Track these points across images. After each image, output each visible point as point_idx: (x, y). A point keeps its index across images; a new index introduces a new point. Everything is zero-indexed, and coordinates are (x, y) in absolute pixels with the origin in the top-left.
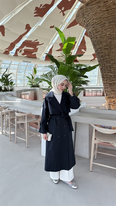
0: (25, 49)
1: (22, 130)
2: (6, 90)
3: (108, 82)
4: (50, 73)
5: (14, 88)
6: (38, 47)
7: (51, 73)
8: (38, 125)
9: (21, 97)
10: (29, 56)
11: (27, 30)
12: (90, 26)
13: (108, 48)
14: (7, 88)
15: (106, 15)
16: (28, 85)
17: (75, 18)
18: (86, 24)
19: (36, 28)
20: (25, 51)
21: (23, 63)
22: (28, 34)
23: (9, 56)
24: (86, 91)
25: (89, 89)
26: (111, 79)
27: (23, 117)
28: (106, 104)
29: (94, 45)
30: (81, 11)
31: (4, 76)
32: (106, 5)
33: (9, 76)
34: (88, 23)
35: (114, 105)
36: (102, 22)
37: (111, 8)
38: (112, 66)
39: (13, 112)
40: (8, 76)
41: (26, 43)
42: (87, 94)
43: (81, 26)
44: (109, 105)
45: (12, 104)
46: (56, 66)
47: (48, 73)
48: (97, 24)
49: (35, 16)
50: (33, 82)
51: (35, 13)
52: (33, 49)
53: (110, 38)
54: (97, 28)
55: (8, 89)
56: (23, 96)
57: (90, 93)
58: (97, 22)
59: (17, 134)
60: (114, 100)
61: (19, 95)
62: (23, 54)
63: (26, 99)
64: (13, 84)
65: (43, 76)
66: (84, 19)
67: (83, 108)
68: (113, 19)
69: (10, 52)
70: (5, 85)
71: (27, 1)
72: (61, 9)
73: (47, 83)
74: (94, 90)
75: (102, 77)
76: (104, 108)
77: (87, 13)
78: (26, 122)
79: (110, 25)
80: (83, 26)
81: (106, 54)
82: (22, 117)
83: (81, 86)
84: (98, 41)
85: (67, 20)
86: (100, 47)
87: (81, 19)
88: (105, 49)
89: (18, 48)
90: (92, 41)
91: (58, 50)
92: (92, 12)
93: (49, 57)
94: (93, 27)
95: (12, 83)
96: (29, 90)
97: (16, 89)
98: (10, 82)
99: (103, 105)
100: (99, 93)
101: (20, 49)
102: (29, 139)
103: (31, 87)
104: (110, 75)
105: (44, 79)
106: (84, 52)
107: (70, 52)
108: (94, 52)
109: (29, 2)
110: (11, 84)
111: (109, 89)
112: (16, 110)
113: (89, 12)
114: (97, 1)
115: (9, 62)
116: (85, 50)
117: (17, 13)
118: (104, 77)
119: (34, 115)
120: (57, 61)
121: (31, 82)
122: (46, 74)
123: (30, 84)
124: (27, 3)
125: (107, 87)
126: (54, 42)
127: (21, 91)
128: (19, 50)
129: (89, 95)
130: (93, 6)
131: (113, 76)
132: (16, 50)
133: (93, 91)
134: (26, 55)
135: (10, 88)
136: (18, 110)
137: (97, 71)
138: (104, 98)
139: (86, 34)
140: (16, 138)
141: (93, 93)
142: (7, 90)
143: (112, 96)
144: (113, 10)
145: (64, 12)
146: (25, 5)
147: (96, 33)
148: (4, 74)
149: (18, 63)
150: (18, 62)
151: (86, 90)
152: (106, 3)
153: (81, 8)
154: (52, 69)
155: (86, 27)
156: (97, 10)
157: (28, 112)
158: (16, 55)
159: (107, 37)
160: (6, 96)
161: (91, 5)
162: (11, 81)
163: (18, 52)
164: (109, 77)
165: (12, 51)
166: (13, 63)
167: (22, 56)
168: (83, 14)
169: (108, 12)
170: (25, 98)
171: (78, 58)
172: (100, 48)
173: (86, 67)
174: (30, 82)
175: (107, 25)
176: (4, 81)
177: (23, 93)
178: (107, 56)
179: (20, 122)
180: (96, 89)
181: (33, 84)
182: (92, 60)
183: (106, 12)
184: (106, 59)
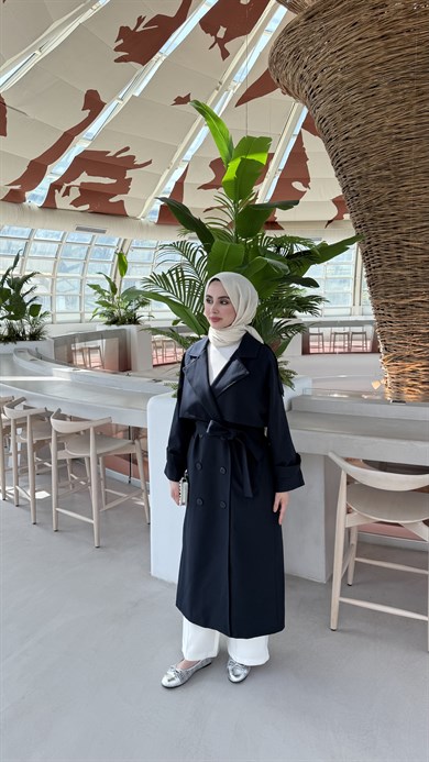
0: (82, 183)
1: (78, 482)
2: (13, 336)
3: (392, 301)
4: (178, 269)
5: (44, 329)
6: (129, 174)
7: (182, 272)
8: (135, 462)
9: (70, 362)
10: (96, 209)
11: (89, 111)
12: (321, 95)
13: (388, 178)
14: (17, 328)
15: (382, 55)
16: (97, 317)
17: (266, 66)
18: (306, 87)
19: (122, 104)
20: (84, 189)
21: (75, 236)
22: (94, 128)
23: (23, 209)
24: (311, 337)
25: (322, 330)
26: (402, 289)
27: (81, 437)
28: (383, 382)
29: (340, 167)
30: (287, 41)
31: (6, 286)
32: (380, 18)
33: (25, 285)
34: (315, 84)
35: (413, 386)
36: (365, 79)
37: (400, 30)
38: (407, 243)
39: (42, 418)
40: (20, 286)
41: (85, 162)
42: (315, 347)
43: (290, 94)
44: (398, 384)
45: (37, 387)
46: (200, 243)
47: (170, 272)
48: (350, 88)
49: (118, 60)
50: (113, 306)
51: (117, 49)
52: (115, 181)
53: (397, 140)
54: (349, 101)
55: (24, 333)
56: (79, 359)
57: (327, 344)
58: (347, 81)
59: (58, 497)
60: (413, 367)
61: (65, 352)
62: (76, 203)
63: (91, 368)
64: (41, 312)
65: (150, 281)
66: (301, 71)
67: (303, 398)
68: (405, 68)
69: (28, 194)
70: (10, 317)
71: (89, 6)
72: (214, 33)
73: (165, 306)
74: (341, 330)
75: (369, 282)
76: (378, 398)
77: (310, 49)
78: (92, 454)
79: (396, 92)
80: (296, 97)
81: (382, 200)
82: (78, 433)
83: (294, 317)
84: (354, 150)
85: (238, 75)
86: (358, 173)
87: (290, 71)
88: (379, 179)
89: (56, 178)
90: (329, 150)
91: (205, 187)
92: (330, 44)
93: (174, 212)
94: (335, 100)
95: (36, 309)
96: (100, 335)
97: (53, 331)
98: (28, 307)
99: (376, 386)
100: (360, 343)
101: (66, 185)
102: (104, 517)
103: (107, 323)
104: (400, 275)
105: (156, 294)
106: (303, 193)
107: (249, 192)
108: (338, 192)
109: (94, 7)
110: (35, 315)
111: (396, 329)
112: (55, 411)
113: (319, 43)
114: (345, 3)
115: (23, 233)
116: (306, 186)
117: (51, 49)
118: (379, 282)
119: (120, 428)
120: (203, 225)
121: (108, 305)
122: (164, 275)
123: (102, 314)
124: (89, 13)
125: (389, 319)
126: (189, 155)
127: (71, 339)
128: (59, 188)
129: (321, 350)
130: (331, 23)
131: (409, 279)
132: (48, 187)
133: (336, 333)
134: (87, 207)
135: (28, 329)
136: (60, 410)
137: (351, 259)
138: (377, 359)
139: (307, 125)
140: (57, 512)
141: (337, 344)
142: (18, 335)
143: (407, 353)
144: (406, 35)
145: (227, 46)
146: (81, 20)
147: (345, 120)
148: (5, 277)
149: (58, 236)
150: (57, 232)
151: (312, 330)
152: (380, 11)
153: (288, 30)
154: (184, 255)
155: (309, 98)
156: (348, 37)
157: (97, 418)
158: (50, 204)
159: (384, 135)
160: (15, 358)
161: (326, 20)
162: (34, 302)
163: (58, 195)
164: (397, 284)
165: (33, 192)
166: (40, 234)
167: (73, 207)
168: (297, 50)
169: (388, 44)
170: (84, 366)
171: (280, 215)
172: (360, 178)
173: (310, 246)
174: (104, 304)
175: (385, 90)
176: (7, 302)
177: (78, 346)
178: (387, 207)
179: (69, 453)
180: (347, 329)
181: (116, 313)
182: (330, 222)
183: (380, 43)
184: (382, 216)
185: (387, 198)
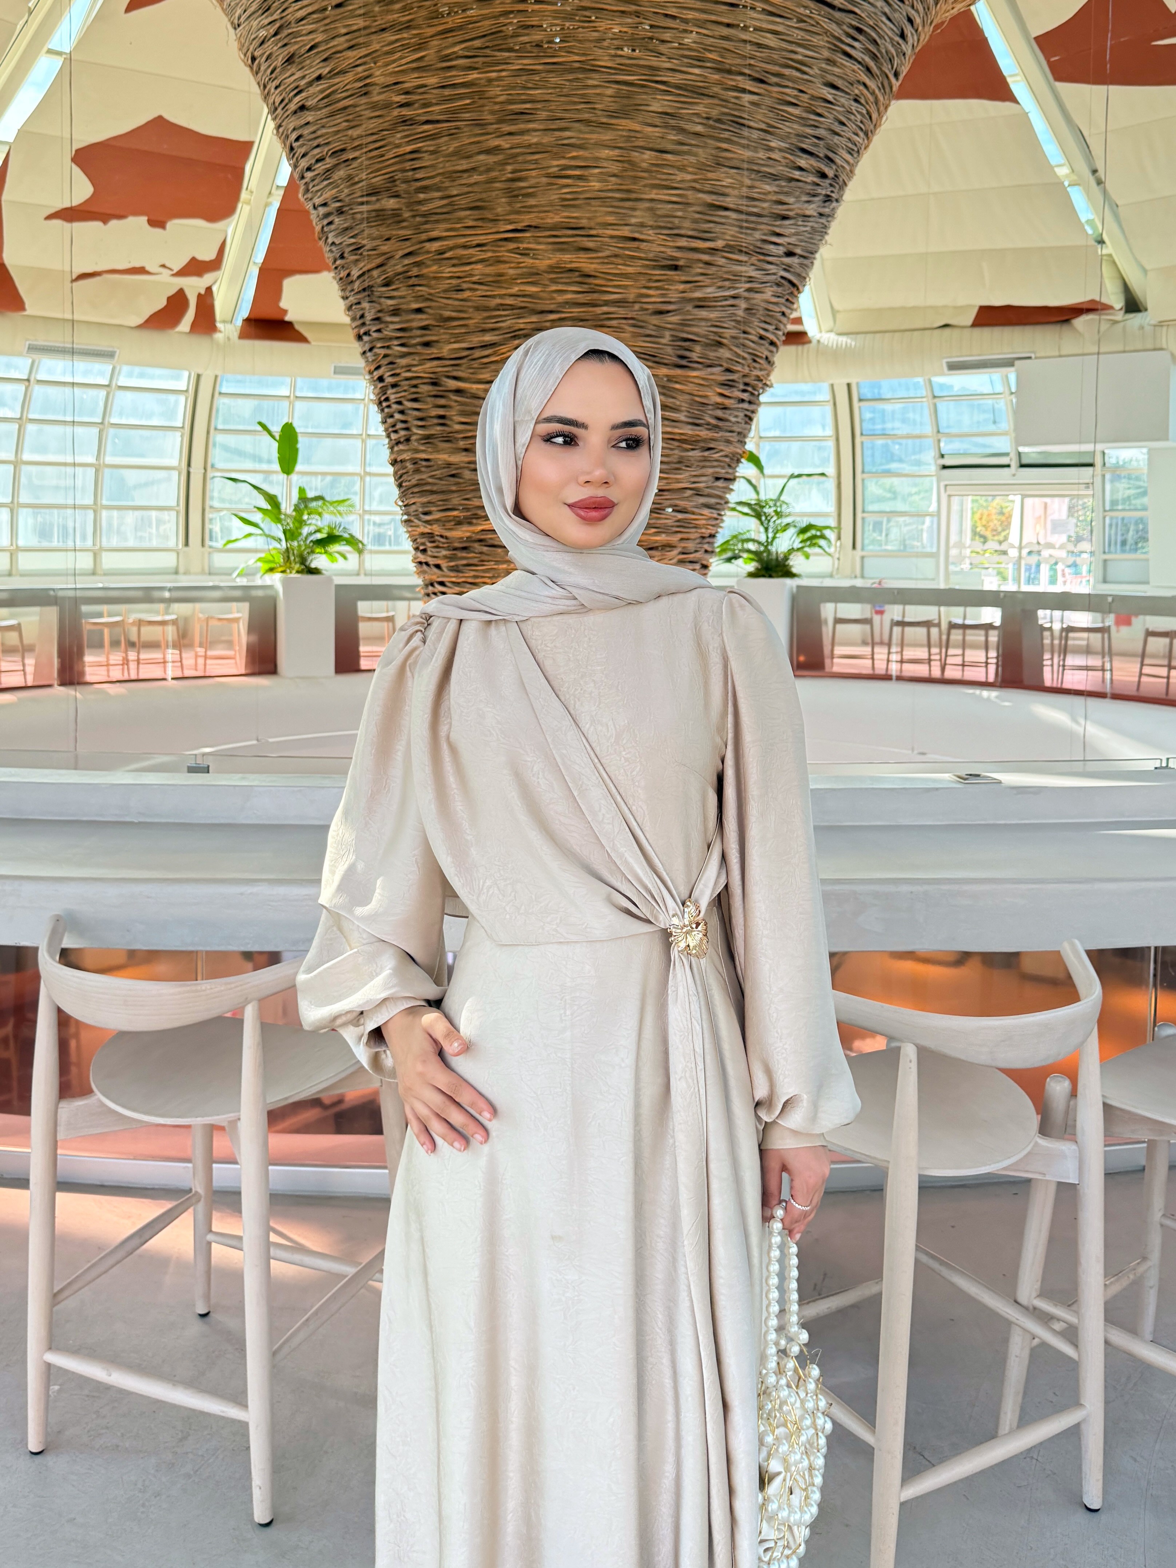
185: (399, 268)
